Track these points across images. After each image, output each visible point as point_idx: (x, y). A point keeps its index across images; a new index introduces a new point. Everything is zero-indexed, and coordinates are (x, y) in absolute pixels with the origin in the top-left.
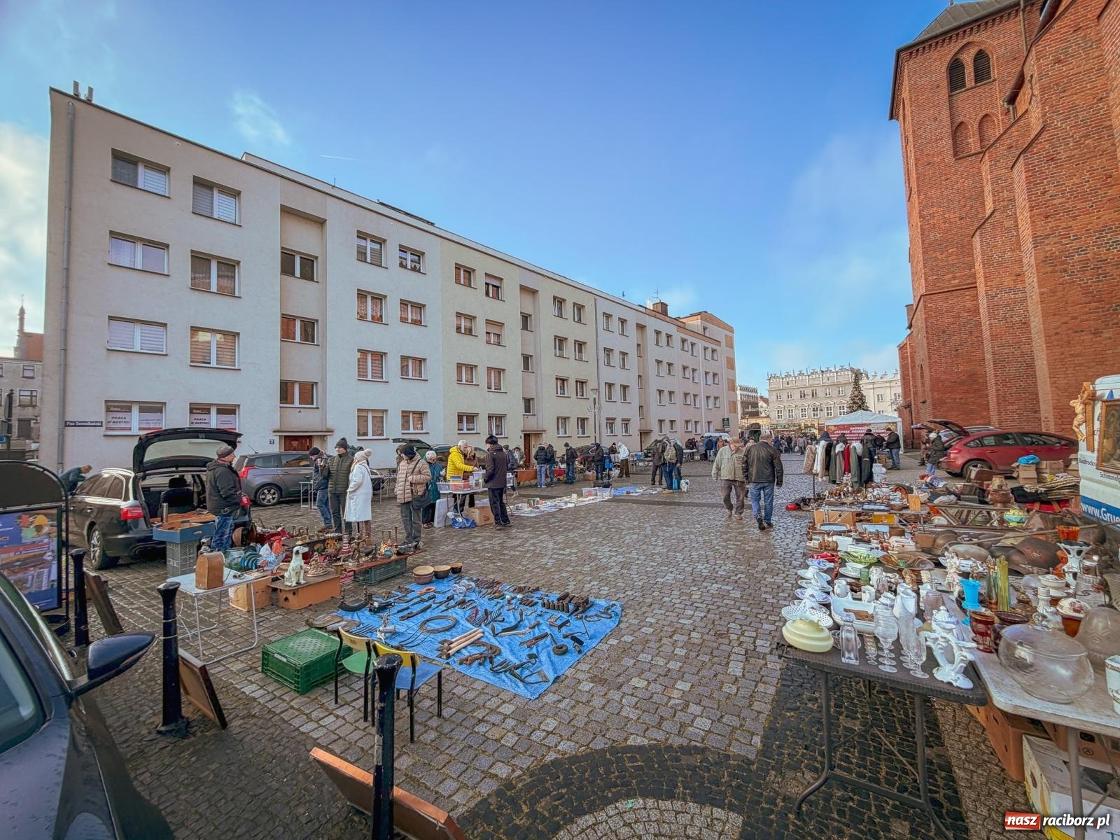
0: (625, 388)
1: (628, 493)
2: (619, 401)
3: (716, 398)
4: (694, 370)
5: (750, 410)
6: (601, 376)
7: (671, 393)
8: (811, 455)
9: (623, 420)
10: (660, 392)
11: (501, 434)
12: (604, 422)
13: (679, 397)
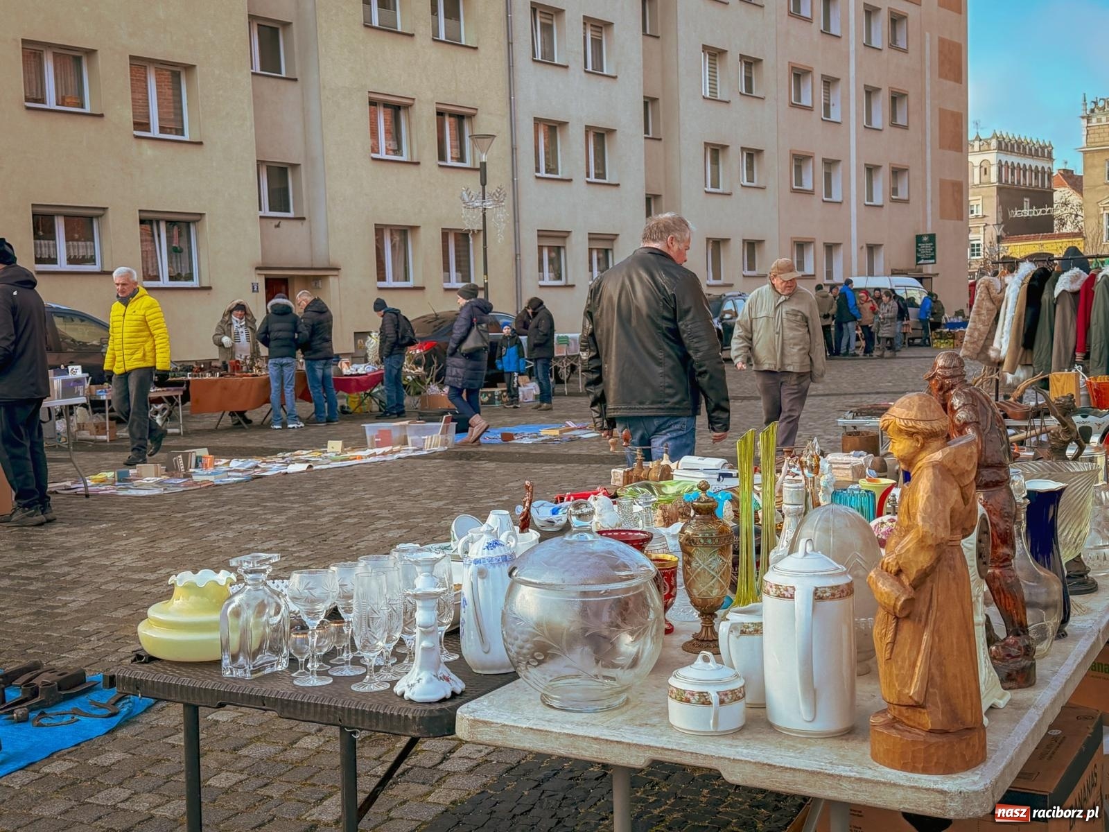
0: (600, 136)
1: (507, 437)
2: (580, 178)
3: (897, 172)
4: (829, 82)
5: (1027, 212)
6: (520, 96)
7: (752, 155)
8: (988, 304)
9: (593, 237)
10: (716, 151)
11: (190, 277)
12: (530, 243)
13: (776, 168)
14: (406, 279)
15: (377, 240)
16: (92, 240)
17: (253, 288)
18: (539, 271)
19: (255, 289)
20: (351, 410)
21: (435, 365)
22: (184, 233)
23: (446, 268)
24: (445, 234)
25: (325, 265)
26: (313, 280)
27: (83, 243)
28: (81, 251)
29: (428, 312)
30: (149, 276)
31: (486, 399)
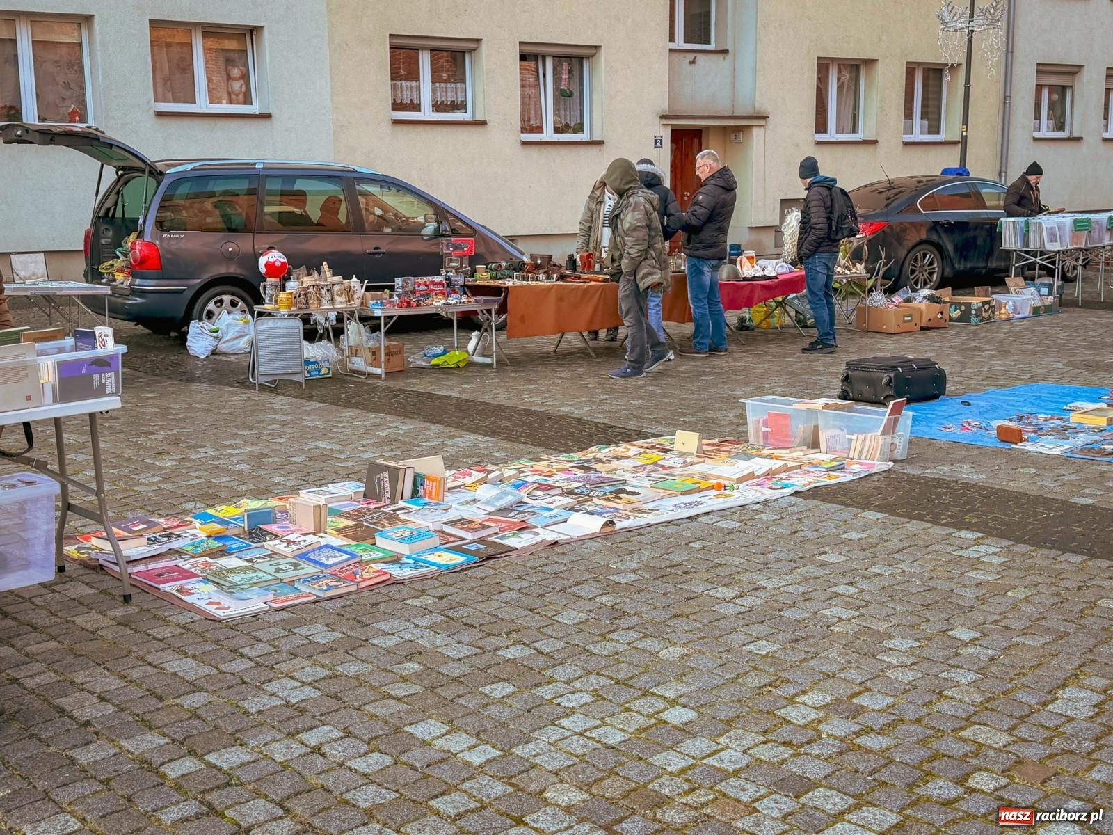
12: (1025, 79)
14: (854, 130)
15: (819, 79)
16: (463, 81)
17: (656, 143)
18: (1035, 119)
19: (658, 143)
20: (755, 323)
21: (883, 260)
22: (576, 73)
23: (909, 115)
24: (911, 70)
25: (750, 112)
26: (733, 132)
27: (453, 85)
28: (449, 94)
29: (877, 177)
30: (531, 126)
31: (957, 313)
